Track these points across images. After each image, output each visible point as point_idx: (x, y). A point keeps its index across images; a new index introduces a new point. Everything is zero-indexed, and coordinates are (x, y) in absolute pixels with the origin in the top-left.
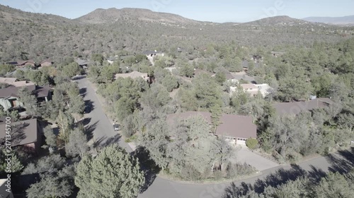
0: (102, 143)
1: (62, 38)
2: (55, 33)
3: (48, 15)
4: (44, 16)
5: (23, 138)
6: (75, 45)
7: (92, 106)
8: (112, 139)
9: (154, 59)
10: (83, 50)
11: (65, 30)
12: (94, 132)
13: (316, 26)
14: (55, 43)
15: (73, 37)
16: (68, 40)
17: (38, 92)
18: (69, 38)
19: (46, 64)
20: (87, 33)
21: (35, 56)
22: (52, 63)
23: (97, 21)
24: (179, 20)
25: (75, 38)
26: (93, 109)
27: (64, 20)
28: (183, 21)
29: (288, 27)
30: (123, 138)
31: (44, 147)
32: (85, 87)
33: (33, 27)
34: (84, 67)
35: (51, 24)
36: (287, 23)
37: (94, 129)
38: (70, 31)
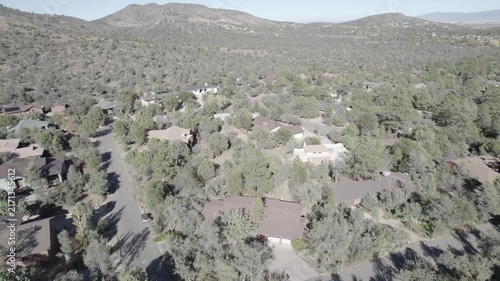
0: (128, 241)
1: (80, 61)
2: (69, 51)
3: (59, 17)
4: (53, 18)
5: (34, 246)
6: (98, 74)
7: (118, 182)
8: (139, 236)
9: (205, 97)
10: (109, 81)
11: (84, 46)
12: (118, 224)
13: (440, 29)
14: (69, 69)
15: (95, 59)
16: (88, 64)
17: (49, 168)
18: (89, 61)
19: (58, 110)
20: (114, 52)
21: (43, 94)
22: (67, 106)
23: (129, 23)
24: (247, 20)
25: (99, 60)
26: (118, 188)
27: (82, 24)
28: (252, 22)
29: (401, 29)
30: (152, 235)
31: (59, 255)
32: (109, 150)
33: (38, 38)
34: (110, 112)
35: (65, 31)
36: (399, 24)
37: (118, 220)
38: (90, 47)
